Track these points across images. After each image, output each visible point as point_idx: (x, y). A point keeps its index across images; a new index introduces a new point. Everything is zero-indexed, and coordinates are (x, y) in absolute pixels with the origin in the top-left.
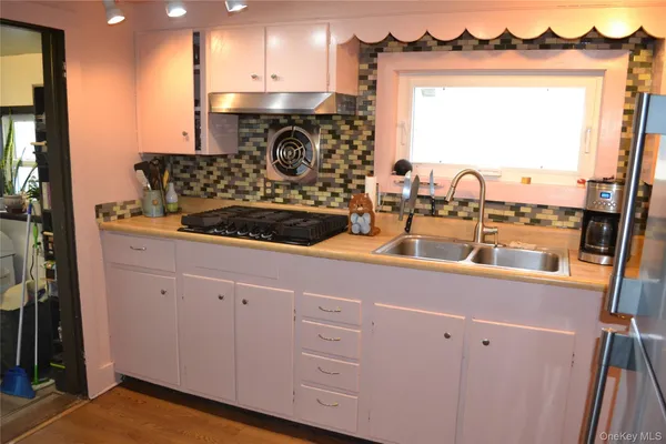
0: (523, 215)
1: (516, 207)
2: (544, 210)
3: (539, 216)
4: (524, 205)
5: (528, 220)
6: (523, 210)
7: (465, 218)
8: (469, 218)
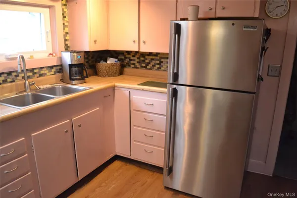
0: (36, 73)
1: (32, 70)
2: (43, 69)
3: (42, 72)
4: (36, 69)
5: (38, 75)
6: (35, 71)
7: (11, 82)
8: (13, 81)
